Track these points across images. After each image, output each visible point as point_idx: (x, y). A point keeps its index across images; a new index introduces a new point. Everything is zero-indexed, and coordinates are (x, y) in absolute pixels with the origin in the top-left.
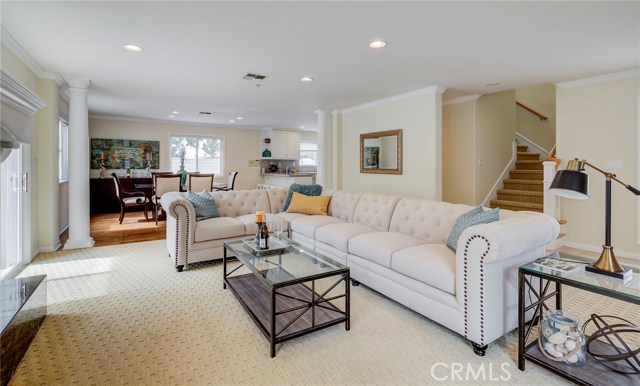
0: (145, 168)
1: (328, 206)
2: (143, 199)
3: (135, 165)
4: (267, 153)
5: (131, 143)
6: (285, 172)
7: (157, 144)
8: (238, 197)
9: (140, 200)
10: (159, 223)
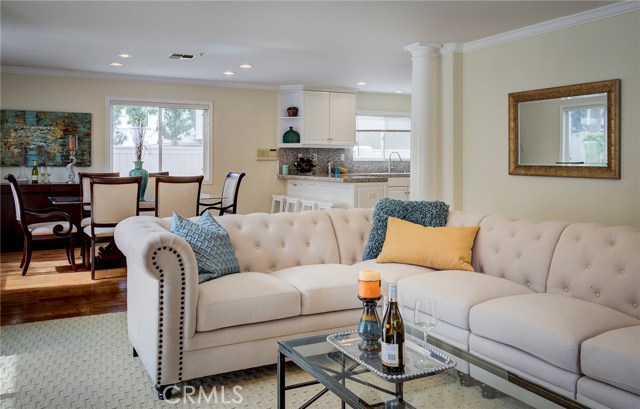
0: (64, 165)
1: (473, 249)
2: (66, 225)
3: (46, 159)
4: (291, 135)
5: (39, 117)
6: (326, 173)
7: (86, 119)
8: (272, 229)
9: (59, 228)
10: (98, 274)
